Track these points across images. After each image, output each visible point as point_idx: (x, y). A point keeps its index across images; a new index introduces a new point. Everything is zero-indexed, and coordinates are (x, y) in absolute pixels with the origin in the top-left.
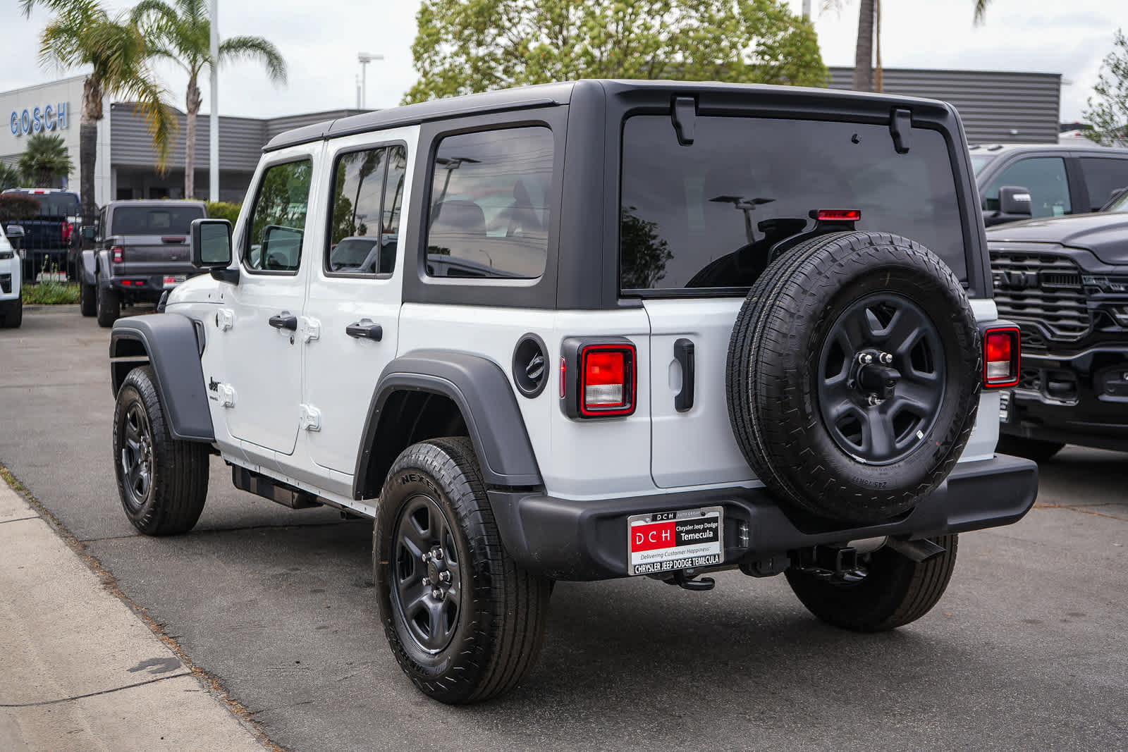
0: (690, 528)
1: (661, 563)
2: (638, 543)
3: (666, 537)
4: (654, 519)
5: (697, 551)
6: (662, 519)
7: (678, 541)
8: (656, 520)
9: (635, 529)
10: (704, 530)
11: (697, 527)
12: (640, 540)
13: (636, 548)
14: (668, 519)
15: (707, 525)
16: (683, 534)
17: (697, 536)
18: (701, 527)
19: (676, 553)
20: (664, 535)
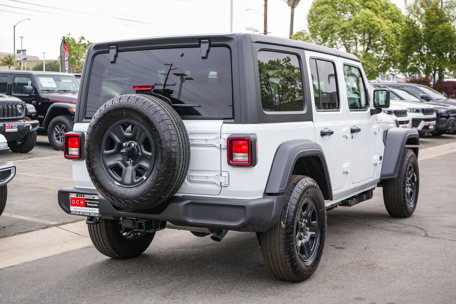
0: (90, 201)
1: (79, 212)
2: (73, 203)
3: (82, 203)
4: (77, 196)
5: (92, 210)
6: (80, 196)
7: (86, 206)
8: (78, 196)
9: (72, 198)
10: (95, 203)
11: (92, 202)
12: (73, 202)
13: (73, 205)
14: (82, 197)
15: (95, 202)
16: (87, 203)
17: (92, 205)
18: (93, 202)
19: (85, 210)
20: (81, 202)
